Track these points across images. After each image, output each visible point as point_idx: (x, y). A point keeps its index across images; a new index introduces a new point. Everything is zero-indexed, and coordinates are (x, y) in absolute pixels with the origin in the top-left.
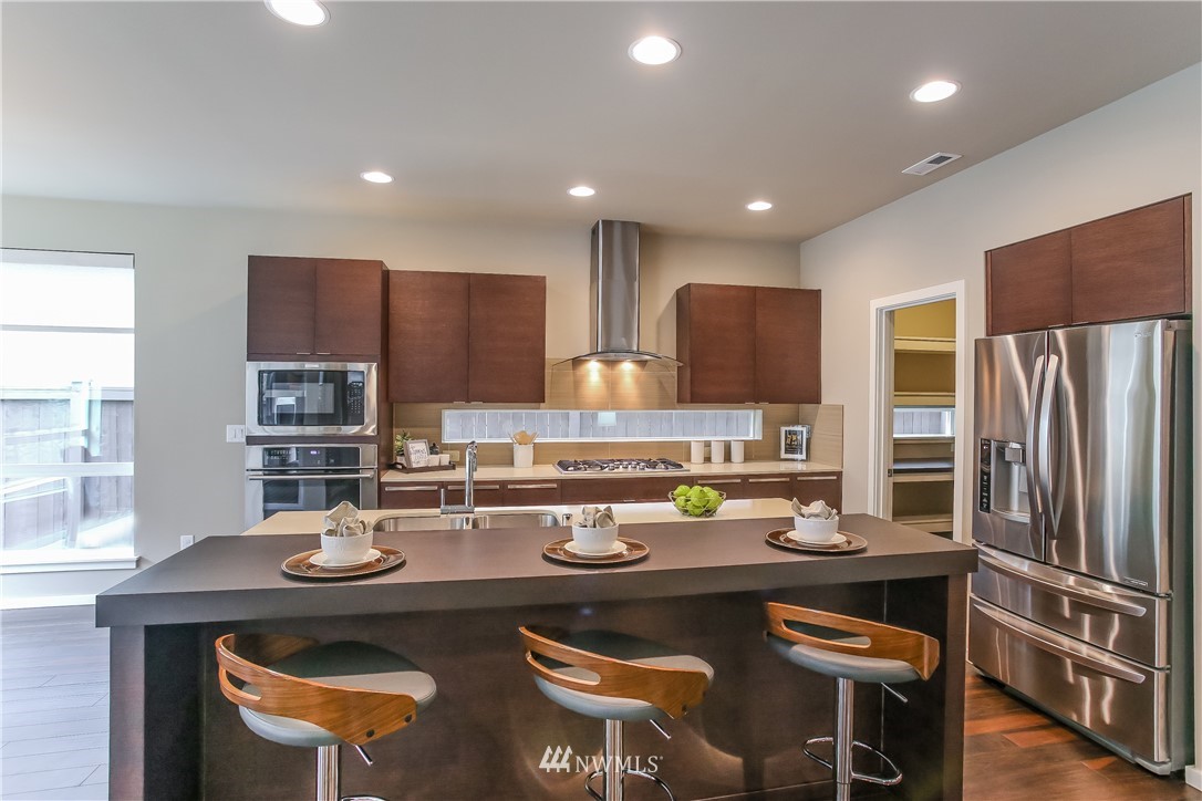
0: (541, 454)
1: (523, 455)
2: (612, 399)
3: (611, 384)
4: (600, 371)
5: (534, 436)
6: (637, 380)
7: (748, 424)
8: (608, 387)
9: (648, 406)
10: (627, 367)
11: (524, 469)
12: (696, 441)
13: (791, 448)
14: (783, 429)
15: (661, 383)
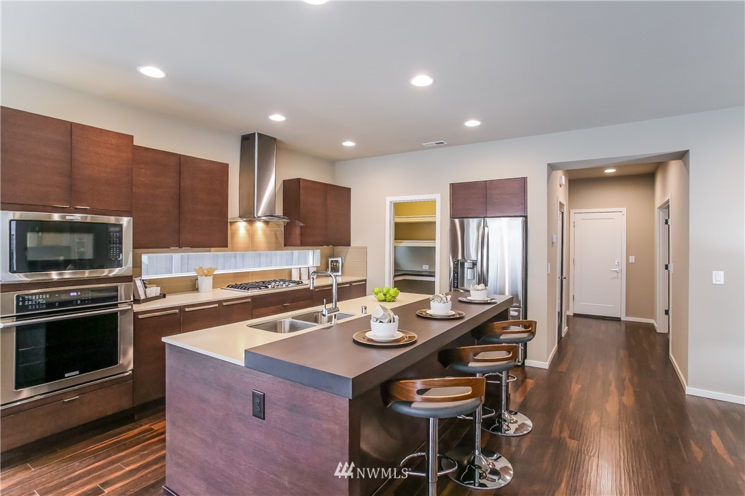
0: (218, 281)
1: (206, 283)
2: (252, 245)
3: (251, 235)
4: (245, 227)
5: (214, 270)
6: (265, 233)
7: (311, 258)
8: (249, 237)
9: (270, 249)
10: (259, 225)
11: (208, 293)
12: (294, 268)
13: (335, 269)
14: (330, 260)
15: (276, 235)
